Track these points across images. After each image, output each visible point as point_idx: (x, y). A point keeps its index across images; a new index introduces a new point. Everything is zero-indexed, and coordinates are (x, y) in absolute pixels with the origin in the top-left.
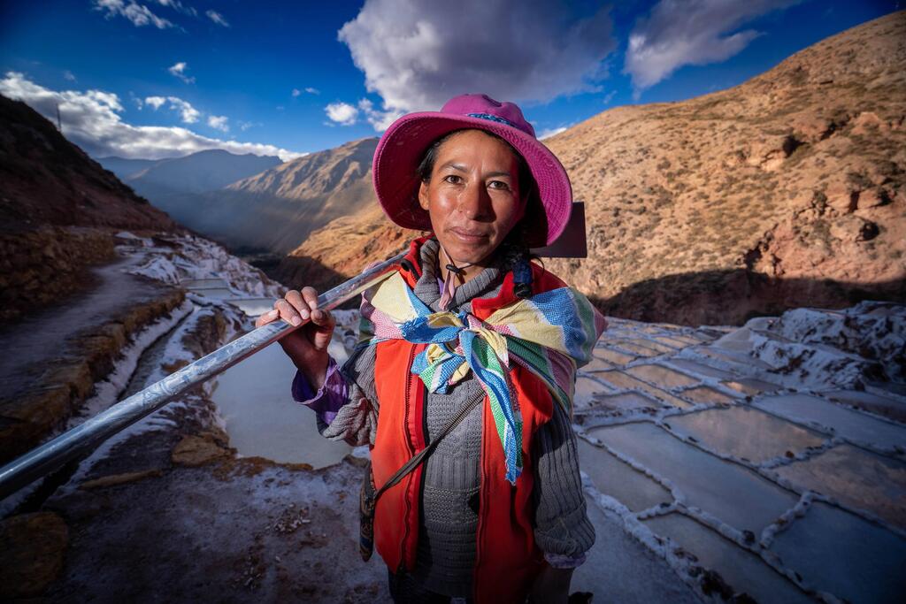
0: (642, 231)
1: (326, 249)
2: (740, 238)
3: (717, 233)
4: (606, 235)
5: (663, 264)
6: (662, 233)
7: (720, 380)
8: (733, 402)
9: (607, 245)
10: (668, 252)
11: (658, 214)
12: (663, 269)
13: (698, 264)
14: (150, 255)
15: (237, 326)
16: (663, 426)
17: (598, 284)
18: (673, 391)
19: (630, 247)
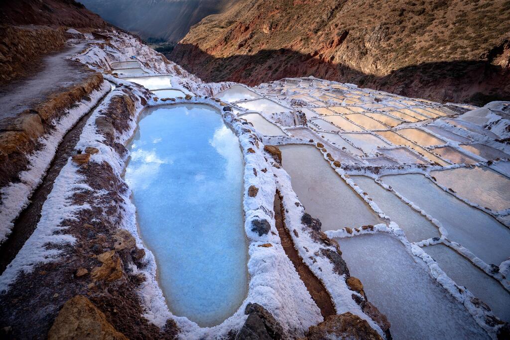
0: (417, 28)
1: (201, 38)
2: (492, 37)
3: (474, 33)
4: (390, 31)
5: (425, 55)
6: (432, 31)
7: (460, 143)
8: (477, 164)
9: (389, 39)
10: (432, 46)
11: (433, 15)
12: (425, 59)
13: (452, 56)
14: (89, 45)
15: (144, 102)
16: (431, 179)
17: (376, 67)
18: (428, 148)
19: (405, 41)
